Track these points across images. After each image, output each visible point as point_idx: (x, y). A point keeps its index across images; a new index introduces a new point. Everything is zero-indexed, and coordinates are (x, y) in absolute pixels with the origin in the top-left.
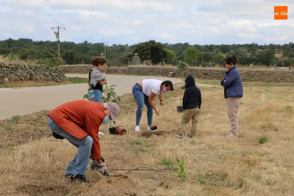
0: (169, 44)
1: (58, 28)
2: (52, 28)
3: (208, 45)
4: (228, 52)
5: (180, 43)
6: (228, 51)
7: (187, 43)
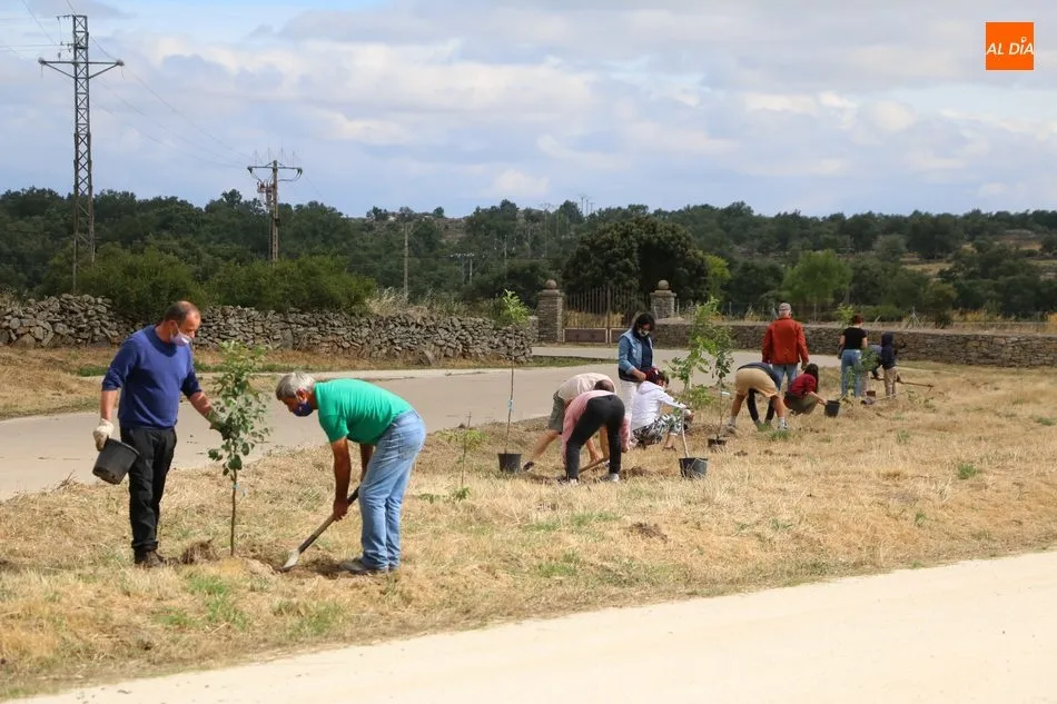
0: (651, 211)
1: (275, 170)
2: (250, 169)
3: (848, 215)
4: (949, 252)
5: (705, 207)
6: (946, 248)
7: (743, 204)
